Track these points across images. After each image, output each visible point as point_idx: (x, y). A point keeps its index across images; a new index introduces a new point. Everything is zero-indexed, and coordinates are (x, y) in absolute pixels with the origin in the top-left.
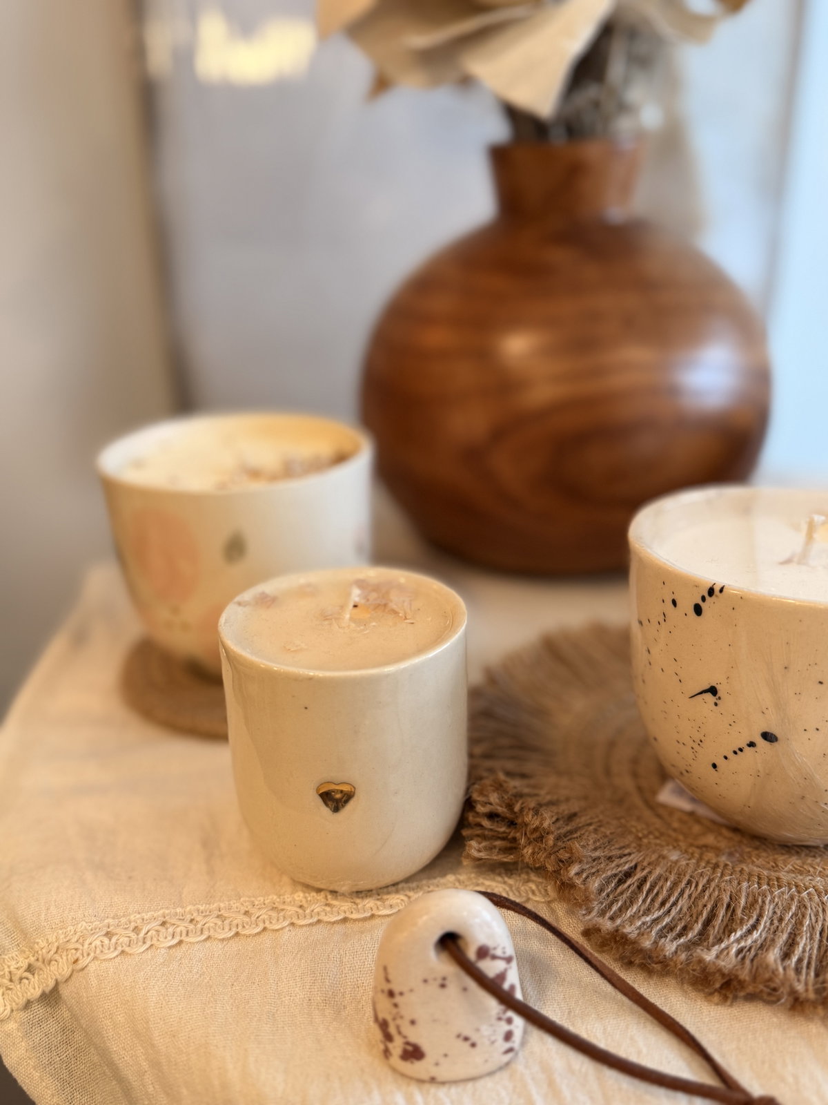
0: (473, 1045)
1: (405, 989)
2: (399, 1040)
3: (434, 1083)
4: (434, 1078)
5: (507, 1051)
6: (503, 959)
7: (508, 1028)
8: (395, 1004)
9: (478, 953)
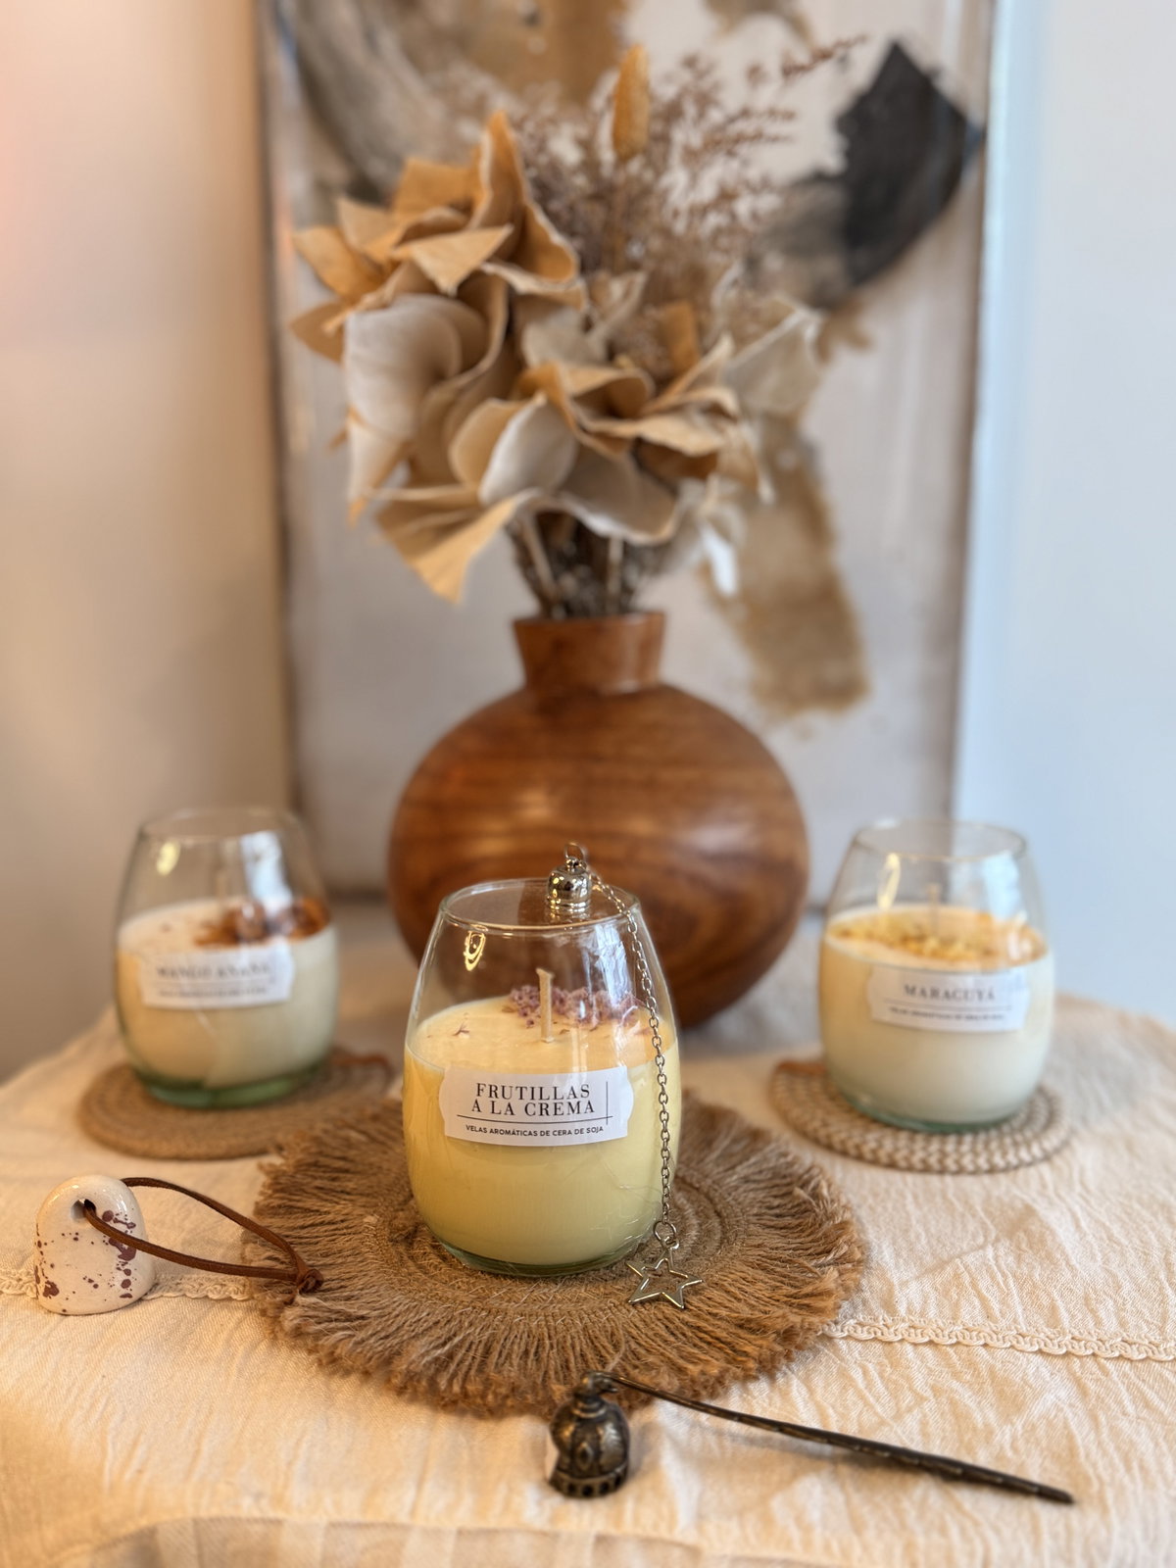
0: (96, 1286)
1: (48, 1241)
2: (43, 1281)
3: (64, 1314)
4: (64, 1311)
5: (124, 1296)
6: (125, 1223)
7: (126, 1277)
8: (42, 1253)
9: (103, 1216)
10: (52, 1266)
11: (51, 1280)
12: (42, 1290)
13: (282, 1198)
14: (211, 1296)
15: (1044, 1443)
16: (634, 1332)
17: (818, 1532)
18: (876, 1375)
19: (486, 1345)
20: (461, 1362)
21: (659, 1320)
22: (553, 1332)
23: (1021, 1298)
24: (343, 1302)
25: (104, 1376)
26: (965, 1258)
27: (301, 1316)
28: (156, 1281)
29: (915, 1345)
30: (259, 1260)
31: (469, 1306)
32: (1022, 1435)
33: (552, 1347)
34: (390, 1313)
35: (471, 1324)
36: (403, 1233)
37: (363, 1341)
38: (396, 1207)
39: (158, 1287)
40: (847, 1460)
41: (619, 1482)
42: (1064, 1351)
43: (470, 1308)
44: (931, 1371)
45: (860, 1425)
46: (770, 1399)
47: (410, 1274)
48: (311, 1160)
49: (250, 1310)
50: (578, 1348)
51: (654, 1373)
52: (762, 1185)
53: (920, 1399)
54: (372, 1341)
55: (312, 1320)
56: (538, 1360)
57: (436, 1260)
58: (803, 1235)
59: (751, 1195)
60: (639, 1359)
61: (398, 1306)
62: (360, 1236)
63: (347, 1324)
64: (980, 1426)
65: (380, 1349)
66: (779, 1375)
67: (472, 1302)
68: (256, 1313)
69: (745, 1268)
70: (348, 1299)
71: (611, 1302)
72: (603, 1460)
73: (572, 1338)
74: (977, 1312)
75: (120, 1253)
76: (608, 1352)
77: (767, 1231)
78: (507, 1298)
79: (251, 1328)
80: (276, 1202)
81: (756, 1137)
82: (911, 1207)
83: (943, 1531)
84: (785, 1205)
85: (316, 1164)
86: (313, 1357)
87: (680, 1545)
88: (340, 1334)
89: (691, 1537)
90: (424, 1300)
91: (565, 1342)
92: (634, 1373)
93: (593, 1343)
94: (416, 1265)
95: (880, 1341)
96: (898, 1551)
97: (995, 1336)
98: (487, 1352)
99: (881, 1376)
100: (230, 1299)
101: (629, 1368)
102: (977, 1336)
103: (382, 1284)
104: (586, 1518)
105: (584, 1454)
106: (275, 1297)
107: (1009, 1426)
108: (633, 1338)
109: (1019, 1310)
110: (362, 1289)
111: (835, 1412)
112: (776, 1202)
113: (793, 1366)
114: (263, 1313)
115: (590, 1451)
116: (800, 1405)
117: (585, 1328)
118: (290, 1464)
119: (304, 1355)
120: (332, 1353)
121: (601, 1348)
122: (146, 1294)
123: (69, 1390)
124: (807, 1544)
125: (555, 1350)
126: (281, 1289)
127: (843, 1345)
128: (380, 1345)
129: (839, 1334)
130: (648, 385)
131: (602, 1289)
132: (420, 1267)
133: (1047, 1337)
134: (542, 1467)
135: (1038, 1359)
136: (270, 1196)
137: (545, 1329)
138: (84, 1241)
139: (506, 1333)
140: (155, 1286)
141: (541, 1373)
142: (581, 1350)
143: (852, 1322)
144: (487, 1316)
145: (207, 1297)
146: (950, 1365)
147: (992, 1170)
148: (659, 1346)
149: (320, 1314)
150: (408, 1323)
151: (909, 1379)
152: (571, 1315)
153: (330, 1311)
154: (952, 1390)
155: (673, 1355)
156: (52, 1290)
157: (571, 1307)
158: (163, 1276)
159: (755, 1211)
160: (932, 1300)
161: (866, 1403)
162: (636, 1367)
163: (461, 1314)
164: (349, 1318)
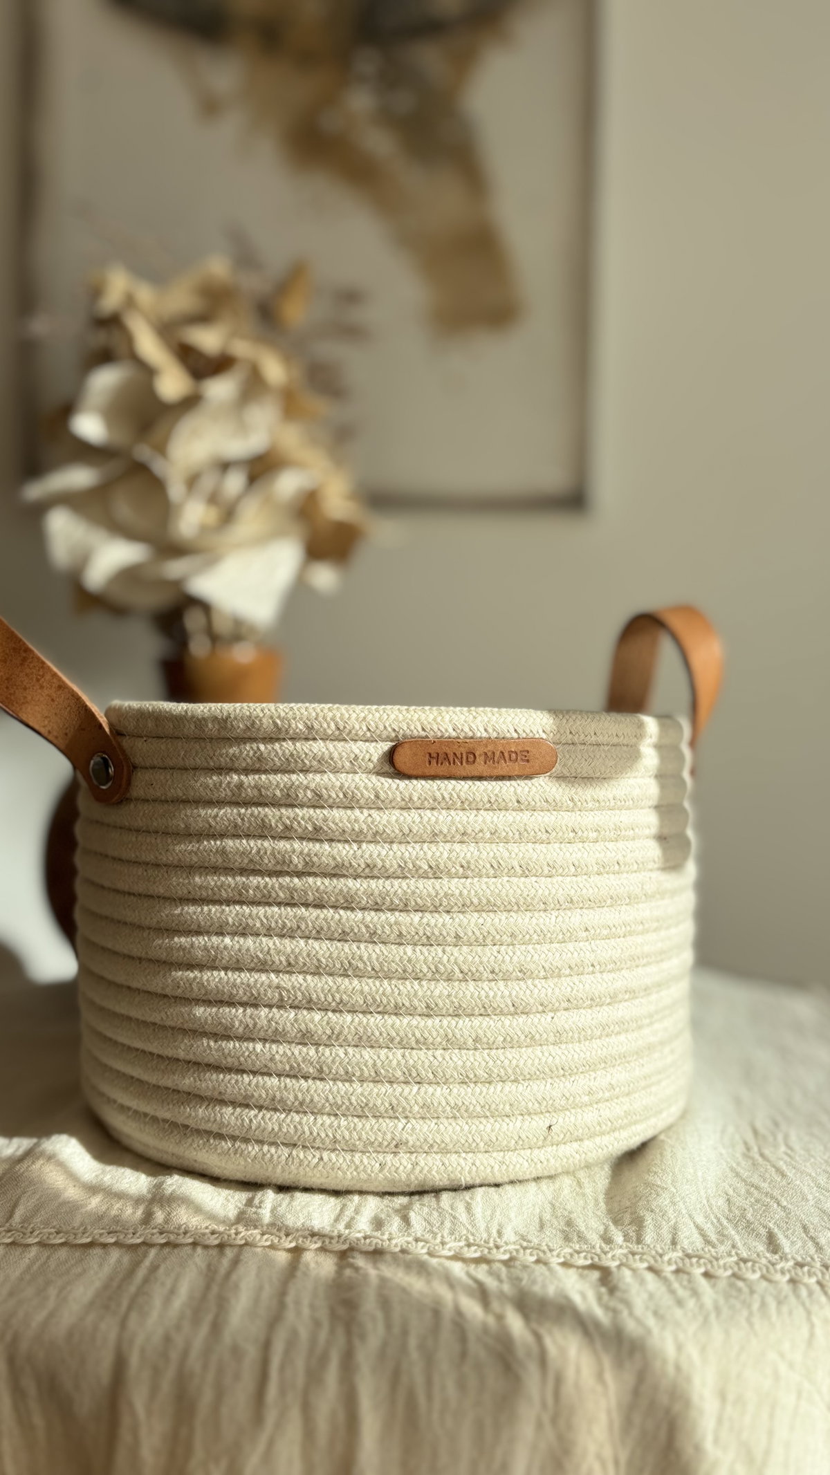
102: (697, 1262)
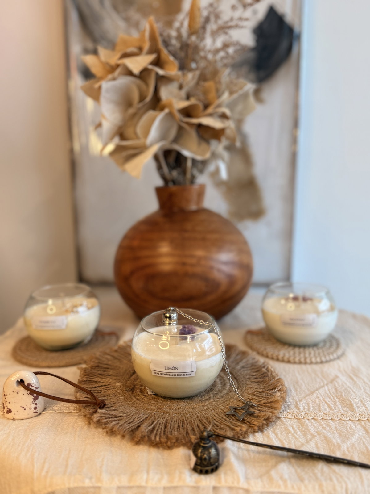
0: (25, 409)
1: (8, 394)
2: (6, 408)
3: (14, 419)
4: (14, 418)
5: (35, 413)
6: (35, 387)
7: (35, 406)
8: (6, 398)
9: (27, 385)
10: (9, 403)
11: (9, 408)
12: (5, 411)
13: (87, 378)
14: (65, 411)
15: (358, 449)
16: (215, 418)
17: (289, 482)
18: (297, 429)
19: (165, 424)
20: (157, 430)
21: (222, 413)
22: (187, 419)
23: (340, 403)
24: (113, 411)
25: (30, 440)
26: (319, 390)
27: (100, 417)
28: (45, 407)
29: (308, 419)
30: (83, 398)
31: (156, 411)
32: (350, 447)
33: (187, 424)
34: (130, 415)
35: (158, 417)
36: (130, 388)
37: (122, 425)
38: (127, 380)
39: (46, 410)
40: (293, 457)
41: (217, 468)
42: (358, 419)
43: (157, 412)
44: (315, 427)
45: (295, 445)
46: (263, 438)
47: (134, 401)
48: (96, 365)
49: (80, 415)
50: (196, 424)
51: (224, 430)
52: (249, 369)
53: (314, 436)
54: (125, 425)
55: (104, 418)
56: (184, 429)
57: (143, 397)
58: (265, 384)
59: (246, 372)
60: (218, 426)
61: (132, 412)
62: (115, 390)
63: (115, 419)
64: (336, 444)
65: (128, 427)
66: (264, 430)
67: (157, 410)
68: (82, 417)
69: (248, 395)
70: (115, 410)
71: (205, 408)
72: (212, 460)
73: (194, 420)
74: (326, 408)
75: (33, 397)
76: (207, 425)
77: (253, 383)
78: (169, 408)
79: (81, 422)
80: (85, 379)
81: (244, 353)
82: (297, 375)
83: (331, 479)
84: (257, 375)
85: (98, 366)
86: (105, 430)
87: (242, 489)
88: (114, 423)
89: (245, 486)
90: (141, 410)
91: (192, 422)
92: (218, 431)
93: (201, 422)
94: (136, 398)
95: (297, 418)
96: (317, 487)
97: (334, 416)
98: (166, 427)
99: (299, 429)
100: (72, 412)
101: (215, 430)
102: (328, 416)
103: (126, 405)
104: (208, 481)
105: (205, 459)
106: (89, 410)
107: (345, 444)
108: (214, 419)
109: (340, 406)
110: (119, 407)
111: (286, 441)
112: (254, 374)
113: (269, 428)
114: (85, 416)
115: (207, 458)
116: (274, 440)
117: (198, 417)
118: (101, 467)
119: (101, 430)
120: (112, 429)
121: (204, 423)
122: (42, 412)
123: (19, 446)
124: (286, 486)
125: (188, 425)
126: (90, 408)
127: (284, 420)
128: (128, 426)
129: (282, 417)
130: (201, 106)
131: (201, 404)
132: (138, 399)
133: (351, 414)
134: (189, 464)
135: (350, 422)
136: (83, 377)
137: (184, 418)
138: (20, 394)
139: (171, 420)
140: (45, 409)
141: (185, 432)
142: (197, 424)
143: (286, 412)
144: (163, 414)
145: (64, 412)
146: (322, 425)
147: (322, 362)
148: (224, 422)
149: (106, 416)
150: (137, 418)
151: (309, 430)
152: (192, 413)
153: (109, 414)
154: (324, 433)
155: (229, 424)
156: (9, 411)
157: (191, 410)
158: (47, 406)
159: (248, 377)
160: (311, 405)
161: (296, 438)
162: (217, 429)
163: (154, 414)
164: (116, 417)
